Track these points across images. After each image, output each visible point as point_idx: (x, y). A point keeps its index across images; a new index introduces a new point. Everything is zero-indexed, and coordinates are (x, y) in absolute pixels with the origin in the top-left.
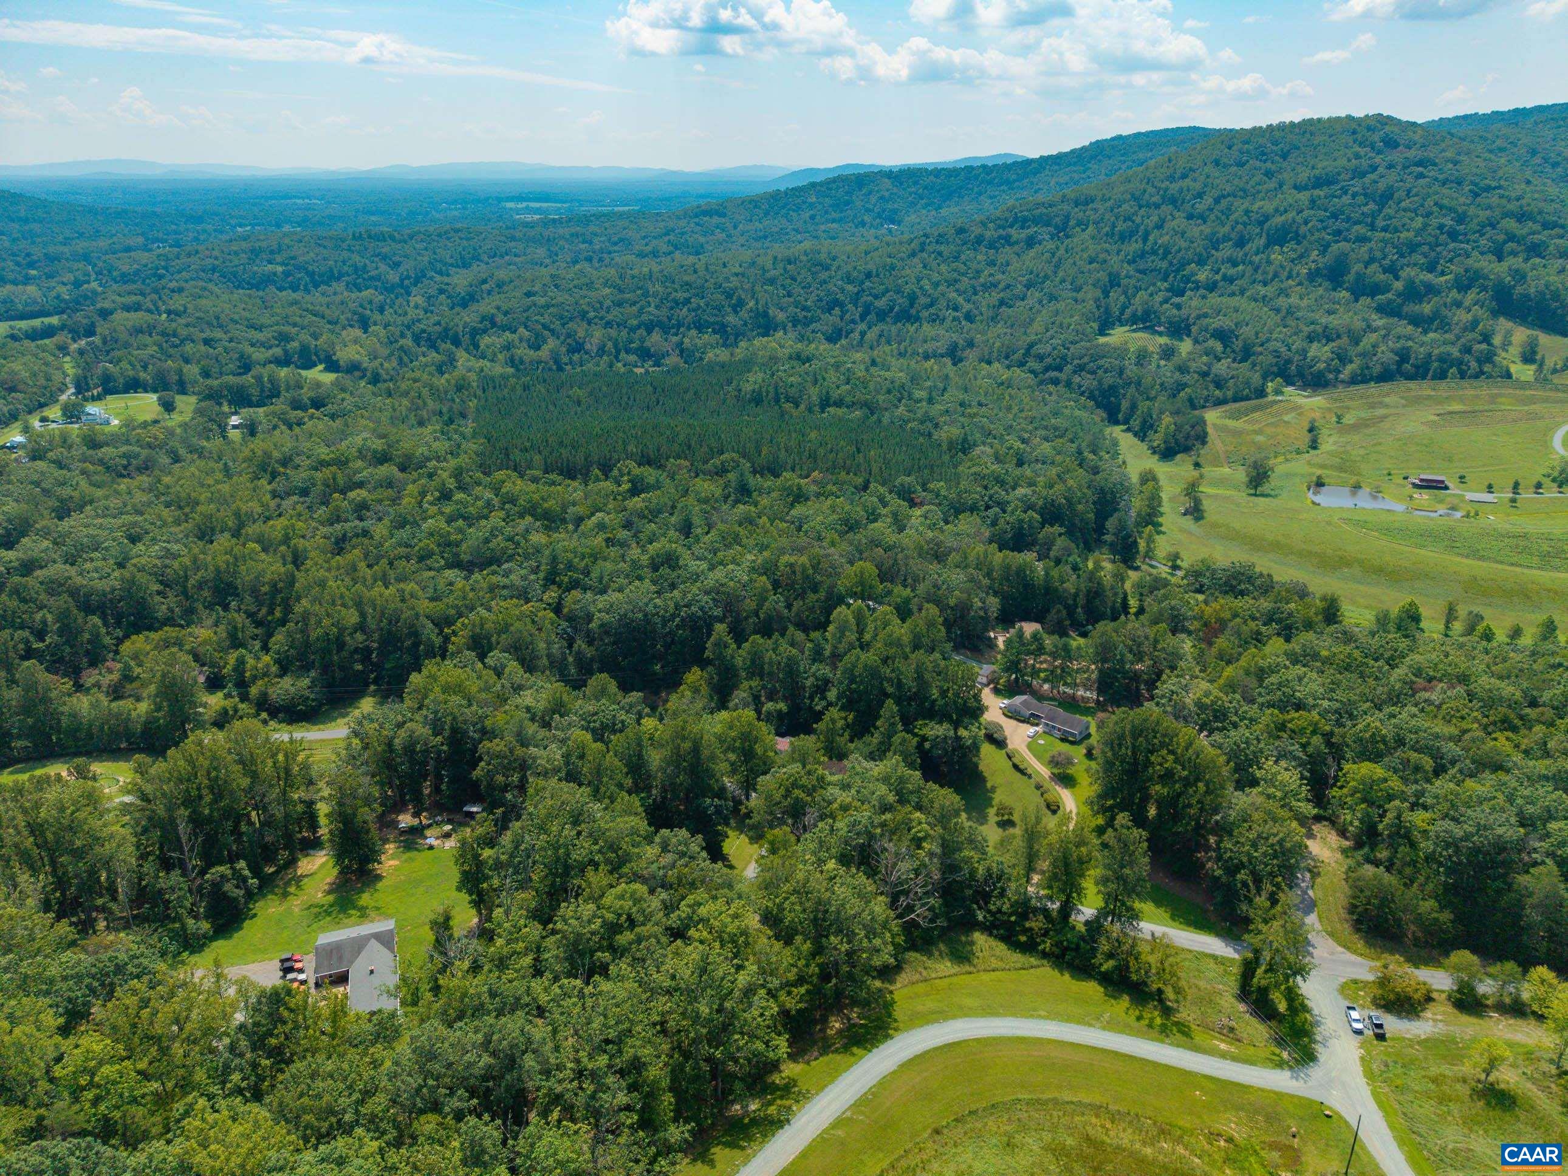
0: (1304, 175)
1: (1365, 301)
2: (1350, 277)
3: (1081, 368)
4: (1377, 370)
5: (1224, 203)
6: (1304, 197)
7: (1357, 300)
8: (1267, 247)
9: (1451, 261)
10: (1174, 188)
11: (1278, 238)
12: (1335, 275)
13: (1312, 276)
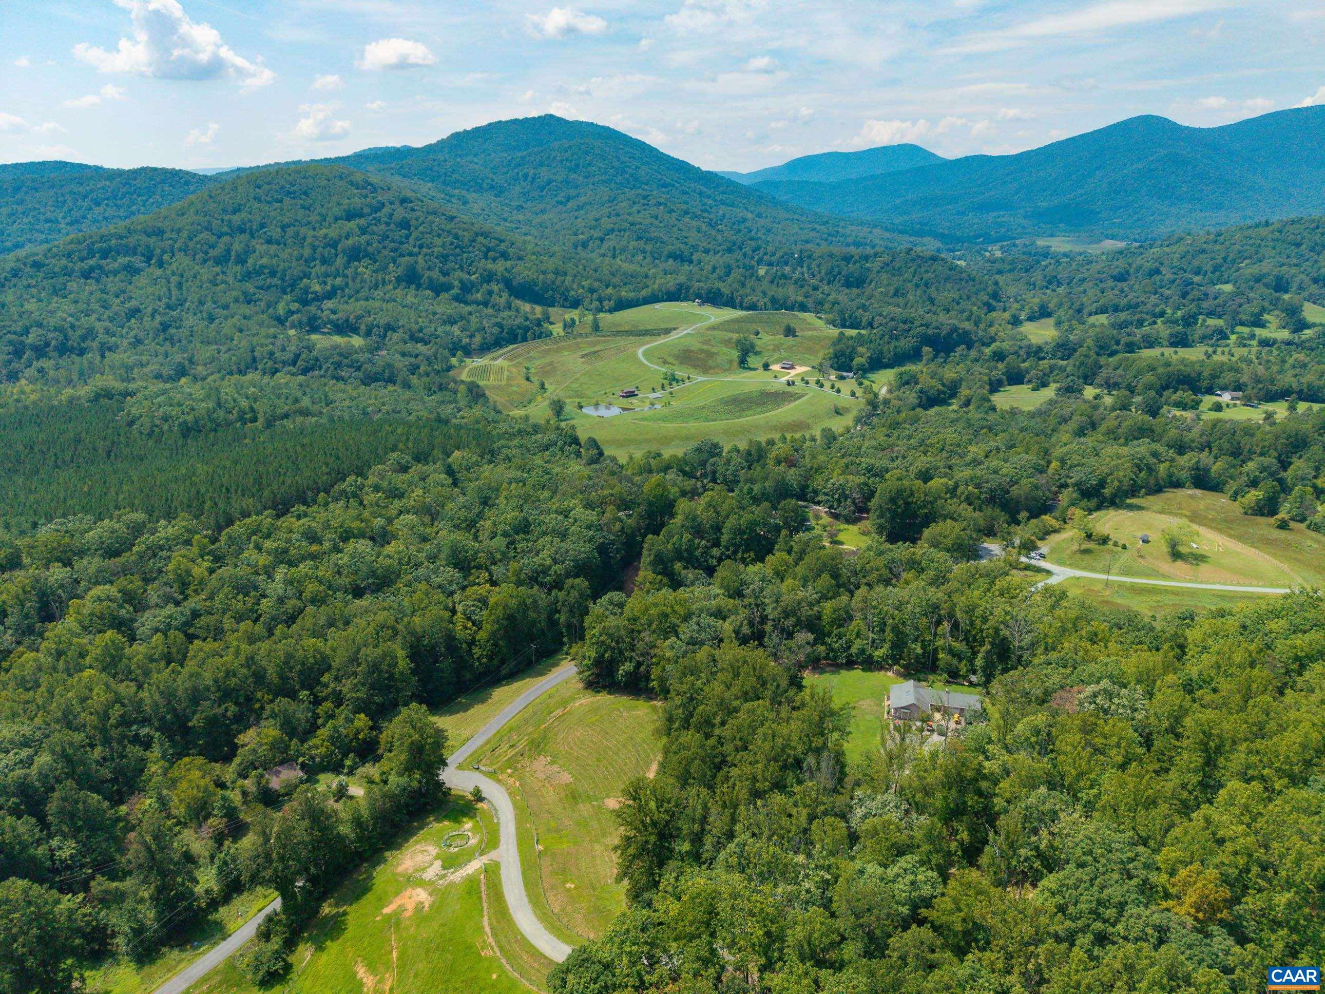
0: (336, 211)
1: (444, 296)
2: (425, 280)
3: (338, 365)
4: (490, 339)
5: (290, 231)
6: (352, 225)
7: (438, 296)
8: (349, 262)
9: (470, 265)
10: (236, 219)
11: (355, 255)
12: (411, 279)
13: (399, 280)
